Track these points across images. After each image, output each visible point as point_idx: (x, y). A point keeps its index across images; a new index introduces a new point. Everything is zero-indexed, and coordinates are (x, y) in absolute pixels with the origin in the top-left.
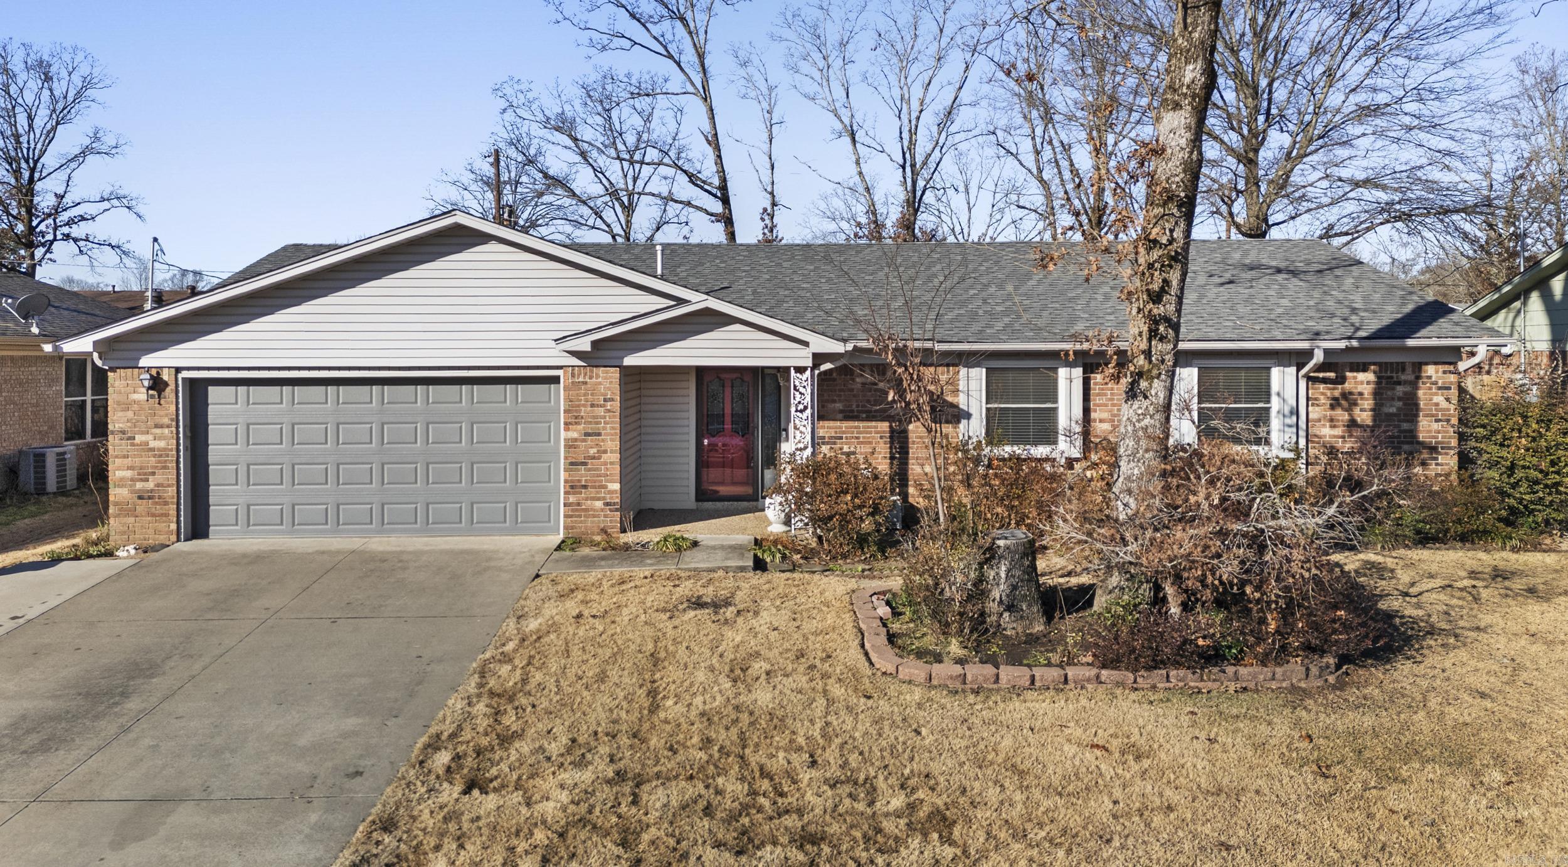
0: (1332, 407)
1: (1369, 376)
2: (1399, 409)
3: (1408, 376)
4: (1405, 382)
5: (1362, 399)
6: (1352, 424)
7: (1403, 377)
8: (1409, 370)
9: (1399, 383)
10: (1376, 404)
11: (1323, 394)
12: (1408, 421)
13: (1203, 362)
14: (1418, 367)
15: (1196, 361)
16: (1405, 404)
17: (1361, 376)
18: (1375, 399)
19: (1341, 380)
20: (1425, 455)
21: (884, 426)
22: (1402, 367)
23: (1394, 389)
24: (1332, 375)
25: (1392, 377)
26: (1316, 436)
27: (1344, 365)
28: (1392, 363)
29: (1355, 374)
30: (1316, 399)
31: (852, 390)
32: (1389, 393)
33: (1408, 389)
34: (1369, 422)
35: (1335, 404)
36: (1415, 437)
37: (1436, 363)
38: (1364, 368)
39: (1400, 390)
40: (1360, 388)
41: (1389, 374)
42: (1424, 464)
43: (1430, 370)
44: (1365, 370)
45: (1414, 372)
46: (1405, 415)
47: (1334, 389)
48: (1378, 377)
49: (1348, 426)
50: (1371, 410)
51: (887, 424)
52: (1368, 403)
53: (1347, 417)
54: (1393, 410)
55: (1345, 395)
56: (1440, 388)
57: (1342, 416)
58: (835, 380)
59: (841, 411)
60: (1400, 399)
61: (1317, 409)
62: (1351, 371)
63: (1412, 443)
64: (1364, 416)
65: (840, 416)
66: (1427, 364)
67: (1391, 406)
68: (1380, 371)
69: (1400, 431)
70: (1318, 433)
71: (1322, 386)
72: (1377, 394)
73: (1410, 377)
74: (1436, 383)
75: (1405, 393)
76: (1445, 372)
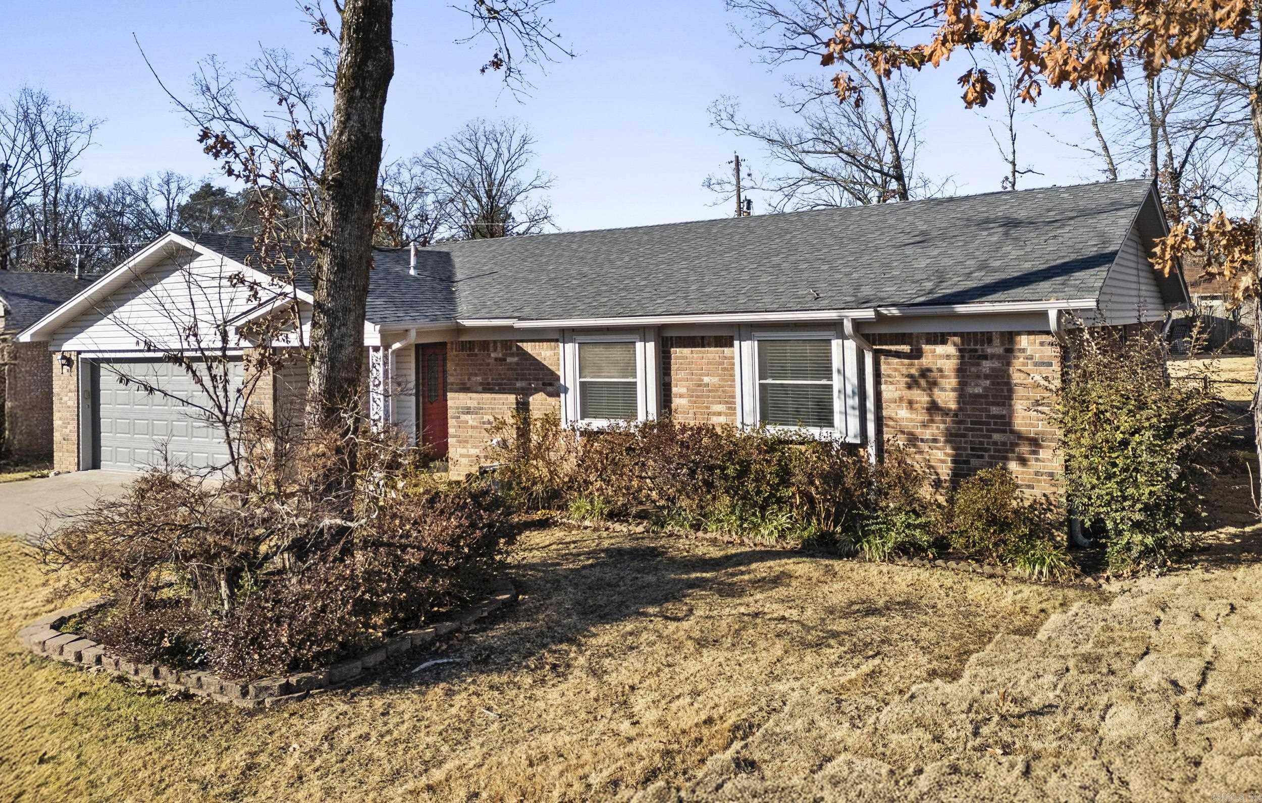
0: (909, 387)
1: (949, 349)
2: (986, 389)
3: (996, 349)
4: (993, 357)
5: (942, 377)
6: (933, 408)
7: (989, 350)
8: (997, 341)
9: (985, 357)
10: (960, 383)
11: (896, 370)
12: (998, 404)
13: (763, 334)
14: (1009, 338)
15: (757, 334)
16: (993, 384)
17: (940, 349)
18: (958, 377)
19: (917, 354)
20: (1024, 449)
21: (512, 398)
22: (987, 338)
23: (979, 365)
24: (906, 348)
25: (976, 351)
26: (891, 418)
27: (919, 336)
28: (975, 334)
29: (933, 347)
30: (889, 376)
31: (488, 365)
32: (973, 369)
33: (996, 364)
34: (953, 406)
35: (912, 383)
36: (1010, 424)
37: (1030, 333)
38: (941, 339)
39: (987, 365)
40: (941, 363)
41: (972, 347)
42: (1023, 461)
43: (1024, 341)
44: (944, 342)
45: (1002, 344)
46: (995, 396)
47: (912, 365)
48: (960, 350)
49: (928, 409)
50: (954, 390)
51: (514, 396)
52: (950, 382)
53: (926, 399)
54: (978, 390)
55: (924, 372)
56: (1036, 364)
57: (921, 397)
58: (476, 355)
59: (481, 384)
60: (986, 377)
61: (891, 387)
62: (928, 342)
63: (1004, 431)
64: (947, 398)
65: (480, 388)
66: (1019, 333)
67: (977, 385)
68: (963, 343)
69: (988, 416)
70: (893, 415)
71: (896, 360)
72: (961, 371)
73: (999, 350)
74: (1031, 358)
75: (993, 369)
76: (1042, 344)
